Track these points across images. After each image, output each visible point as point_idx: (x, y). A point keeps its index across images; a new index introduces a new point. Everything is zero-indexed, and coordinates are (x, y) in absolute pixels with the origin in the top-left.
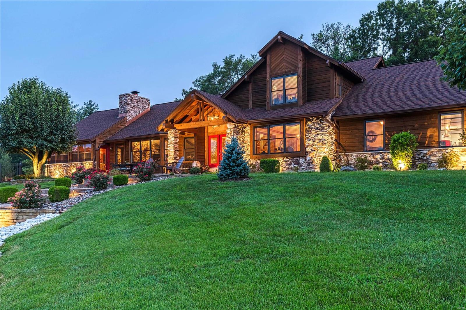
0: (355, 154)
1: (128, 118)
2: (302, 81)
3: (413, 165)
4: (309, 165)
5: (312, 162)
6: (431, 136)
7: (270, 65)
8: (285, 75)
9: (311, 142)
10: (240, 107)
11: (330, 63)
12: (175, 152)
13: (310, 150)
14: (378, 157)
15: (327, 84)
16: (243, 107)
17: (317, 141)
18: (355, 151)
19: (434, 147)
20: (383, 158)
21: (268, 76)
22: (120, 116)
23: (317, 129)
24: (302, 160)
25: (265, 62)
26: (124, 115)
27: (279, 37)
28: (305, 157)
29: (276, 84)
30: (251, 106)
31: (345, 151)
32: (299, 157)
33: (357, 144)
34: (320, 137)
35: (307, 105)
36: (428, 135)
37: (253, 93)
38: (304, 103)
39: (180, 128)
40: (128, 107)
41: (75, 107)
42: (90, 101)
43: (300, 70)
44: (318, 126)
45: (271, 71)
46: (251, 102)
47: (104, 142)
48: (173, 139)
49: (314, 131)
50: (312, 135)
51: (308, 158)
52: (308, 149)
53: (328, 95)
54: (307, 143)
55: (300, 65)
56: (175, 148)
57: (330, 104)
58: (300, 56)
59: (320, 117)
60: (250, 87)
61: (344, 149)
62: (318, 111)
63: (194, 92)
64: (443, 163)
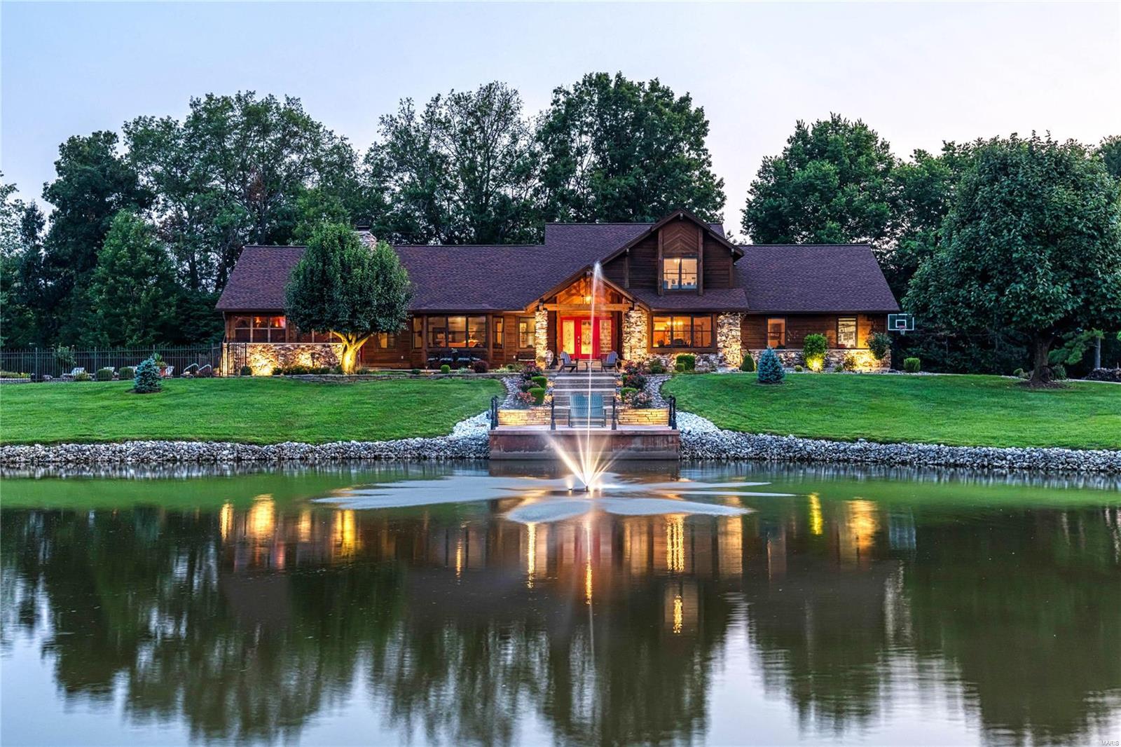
0: (757, 351)
2: (703, 267)
3: (825, 367)
4: (721, 362)
5: (725, 359)
6: (830, 338)
7: (664, 240)
8: (682, 255)
9: (724, 338)
13: (722, 346)
17: (730, 337)
18: (757, 348)
20: (786, 357)
23: (730, 324)
24: (712, 357)
28: (717, 354)
29: (670, 265)
30: (627, 284)
31: (750, 347)
32: (709, 353)
33: (759, 341)
34: (733, 332)
35: (709, 295)
37: (630, 269)
39: (550, 310)
44: (731, 321)
45: (664, 248)
49: (727, 326)
50: (725, 330)
51: (720, 354)
52: (721, 345)
54: (719, 339)
57: (738, 297)
58: (701, 239)
59: (734, 312)
60: (626, 262)
61: (746, 345)
62: (732, 305)
63: (590, 268)
64: (848, 364)
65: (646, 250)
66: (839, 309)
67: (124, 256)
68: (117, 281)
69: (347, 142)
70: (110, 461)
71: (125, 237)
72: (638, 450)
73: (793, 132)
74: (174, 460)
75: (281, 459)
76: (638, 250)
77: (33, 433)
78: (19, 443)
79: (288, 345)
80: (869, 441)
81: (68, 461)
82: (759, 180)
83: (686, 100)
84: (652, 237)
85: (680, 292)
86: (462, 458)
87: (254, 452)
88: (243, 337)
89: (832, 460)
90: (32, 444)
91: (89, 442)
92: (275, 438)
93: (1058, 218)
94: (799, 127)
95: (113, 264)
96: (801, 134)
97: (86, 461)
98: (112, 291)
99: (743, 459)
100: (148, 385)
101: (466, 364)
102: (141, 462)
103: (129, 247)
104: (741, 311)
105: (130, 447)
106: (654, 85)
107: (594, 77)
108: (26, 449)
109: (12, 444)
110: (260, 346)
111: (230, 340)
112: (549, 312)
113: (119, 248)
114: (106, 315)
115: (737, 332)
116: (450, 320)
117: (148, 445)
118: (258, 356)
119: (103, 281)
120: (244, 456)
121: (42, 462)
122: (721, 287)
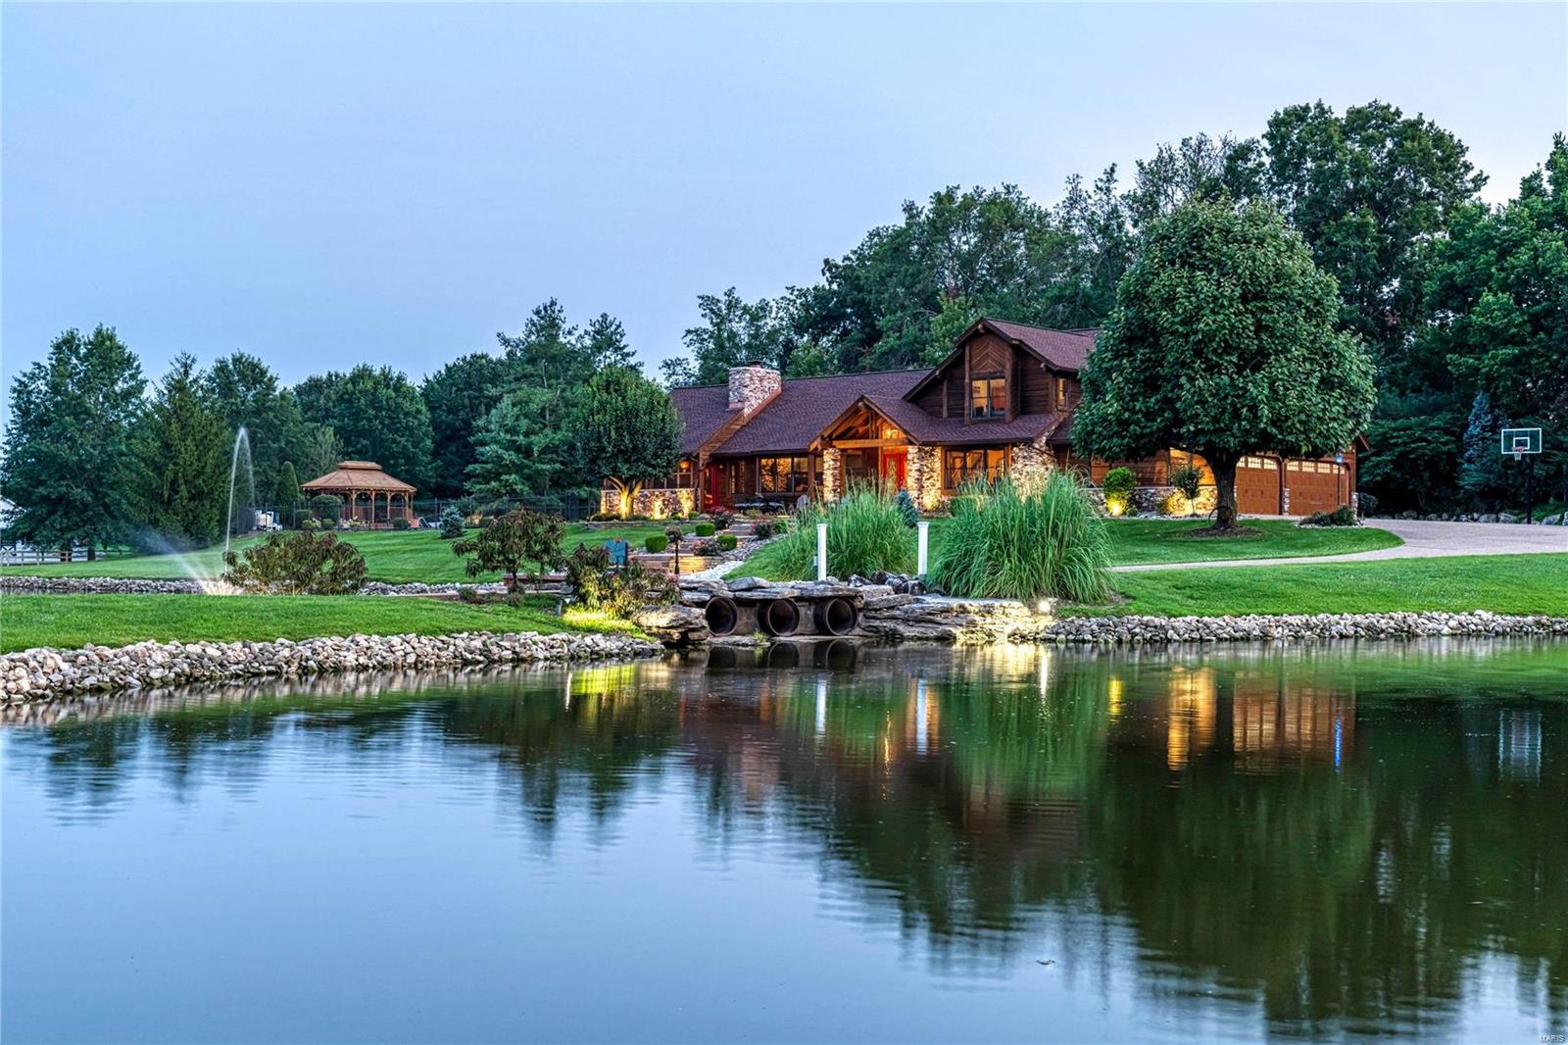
1: (746, 410)
2: (1012, 386)
6: (1160, 472)
7: (970, 361)
8: (989, 376)
9: (1018, 476)
10: (930, 414)
11: (1046, 366)
12: (834, 482)
15: (1043, 392)
16: (934, 415)
19: (1162, 485)
21: (967, 376)
22: (732, 406)
23: (1024, 457)
25: (963, 355)
26: (739, 405)
27: (980, 326)
29: (978, 388)
30: (945, 413)
34: (1028, 469)
35: (1019, 422)
36: (1157, 469)
37: (948, 395)
38: (1015, 418)
39: (843, 447)
40: (746, 392)
41: (570, 333)
42: (604, 316)
43: (1008, 373)
44: (1025, 454)
45: (971, 369)
46: (945, 408)
47: (711, 456)
48: (832, 463)
49: (1021, 460)
53: (1045, 408)
54: (1012, 476)
55: (1008, 366)
56: (834, 475)
58: (1008, 354)
60: (945, 387)
63: (862, 398)
64: (1162, 508)
65: (960, 371)
76: (955, 372)
85: (990, 420)
122: (1036, 413)
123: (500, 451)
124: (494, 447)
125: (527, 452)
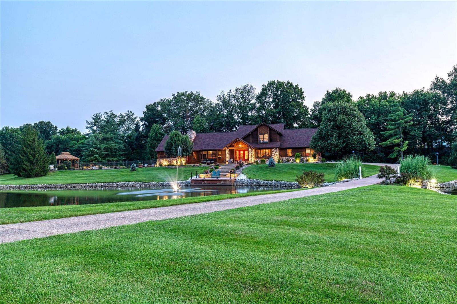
0: (284, 158)
2: (269, 136)
3: (300, 161)
5: (275, 160)
8: (264, 134)
14: (291, 159)
15: (276, 138)
19: (304, 156)
21: (258, 134)
29: (261, 136)
30: (251, 142)
31: (282, 157)
33: (285, 155)
34: (276, 153)
35: (271, 144)
43: (268, 133)
45: (259, 132)
46: (251, 141)
48: (228, 152)
50: (274, 153)
51: (273, 159)
52: (273, 156)
53: (276, 141)
54: (272, 155)
57: (278, 144)
58: (268, 129)
59: (276, 148)
60: (251, 136)
61: (280, 156)
62: (276, 146)
63: (238, 138)
64: (307, 161)
65: (255, 133)
66: (305, 146)
67: (154, 136)
68: (152, 142)
69: (212, 102)
70: (115, 186)
71: (154, 131)
72: (222, 183)
73: (326, 93)
74: (128, 186)
75: (149, 186)
76: (254, 133)
77: (103, 180)
78: (99, 183)
79: (171, 159)
80: (275, 181)
81: (107, 186)
82: (313, 108)
83: (297, 86)
84: (256, 130)
85: (264, 143)
86: (187, 185)
87: (144, 184)
88: (161, 157)
89: (265, 186)
90: (101, 183)
91: (112, 182)
92: (149, 181)
93: (340, 123)
94: (327, 92)
95: (152, 138)
96: (328, 94)
97: (110, 186)
98: (151, 144)
99: (247, 185)
100: (133, 169)
101: (205, 163)
102: (121, 187)
103: (155, 133)
104: (278, 147)
105: (120, 183)
106: (288, 83)
107: (271, 81)
108: (100, 184)
109: (97, 183)
110: (165, 159)
111: (158, 158)
112: (230, 150)
113: (153, 133)
114: (150, 151)
115: (278, 153)
116: (208, 152)
117: (123, 183)
118: (164, 162)
119: (149, 142)
120: (142, 185)
121: (102, 187)
122: (274, 142)
123: (94, 149)
124: (93, 148)
125: (99, 149)
